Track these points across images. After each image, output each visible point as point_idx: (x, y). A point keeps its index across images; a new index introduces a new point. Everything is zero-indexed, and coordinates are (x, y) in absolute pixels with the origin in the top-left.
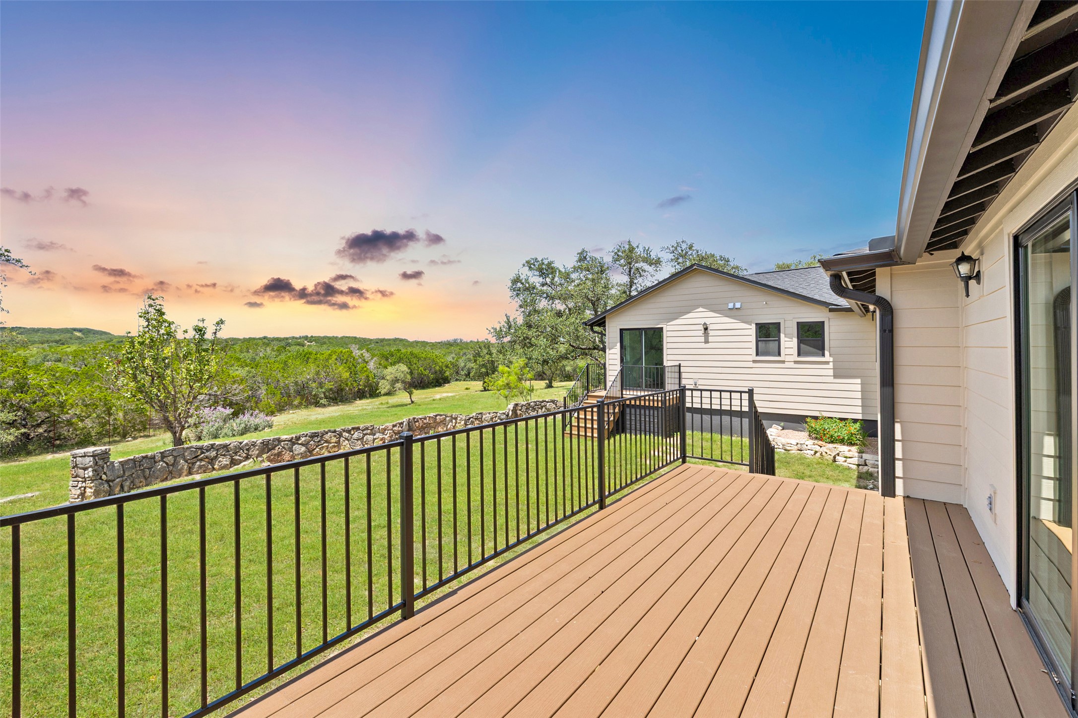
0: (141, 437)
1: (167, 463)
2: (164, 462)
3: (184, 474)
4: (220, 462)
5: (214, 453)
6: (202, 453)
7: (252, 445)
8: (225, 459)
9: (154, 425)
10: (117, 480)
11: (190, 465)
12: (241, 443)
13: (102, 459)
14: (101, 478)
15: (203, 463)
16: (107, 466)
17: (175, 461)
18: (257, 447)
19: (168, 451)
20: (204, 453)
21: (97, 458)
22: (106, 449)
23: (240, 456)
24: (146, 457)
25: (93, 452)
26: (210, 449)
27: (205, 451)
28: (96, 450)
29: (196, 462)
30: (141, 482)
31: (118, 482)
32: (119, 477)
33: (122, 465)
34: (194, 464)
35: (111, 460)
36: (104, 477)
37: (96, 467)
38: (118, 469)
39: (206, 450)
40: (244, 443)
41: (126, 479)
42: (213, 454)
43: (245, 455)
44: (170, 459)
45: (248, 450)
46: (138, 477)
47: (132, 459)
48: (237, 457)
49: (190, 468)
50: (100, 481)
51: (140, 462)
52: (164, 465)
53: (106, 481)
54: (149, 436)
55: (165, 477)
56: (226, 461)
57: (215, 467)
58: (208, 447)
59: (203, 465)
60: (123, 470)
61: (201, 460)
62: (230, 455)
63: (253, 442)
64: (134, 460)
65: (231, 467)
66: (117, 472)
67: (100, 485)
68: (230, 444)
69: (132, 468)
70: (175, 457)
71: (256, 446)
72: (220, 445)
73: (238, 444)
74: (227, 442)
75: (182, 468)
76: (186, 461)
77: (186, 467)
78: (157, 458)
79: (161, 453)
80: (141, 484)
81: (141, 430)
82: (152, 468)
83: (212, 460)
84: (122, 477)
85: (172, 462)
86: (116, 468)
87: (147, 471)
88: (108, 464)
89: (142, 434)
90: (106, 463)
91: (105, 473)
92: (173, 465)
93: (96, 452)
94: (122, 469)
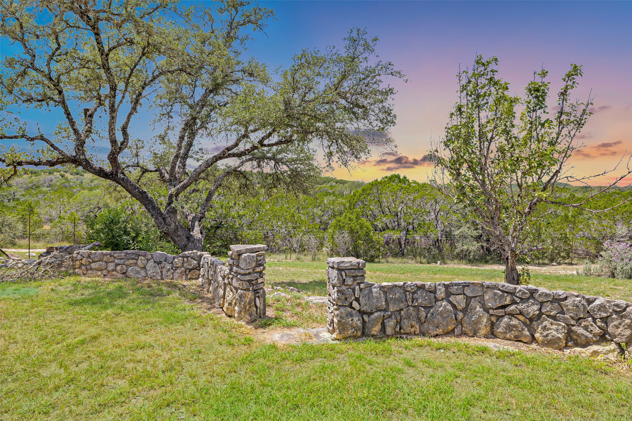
0: (566, 263)
1: (454, 306)
2: (450, 302)
3: (483, 332)
4: (545, 328)
5: (536, 307)
6: (514, 302)
7: (616, 312)
8: (554, 327)
9: (579, 254)
10: (376, 314)
11: (494, 319)
12: (590, 302)
13: (353, 277)
14: (351, 306)
15: (514, 322)
16: (361, 290)
17: (468, 305)
18: (628, 321)
19: (456, 285)
20: (516, 303)
21: (343, 273)
22: (358, 263)
23: (586, 328)
24: (422, 287)
25: (338, 263)
26: (528, 299)
27: (518, 301)
28: (343, 262)
29: (503, 316)
30: (412, 326)
31: (377, 318)
32: (381, 311)
33: (385, 293)
34: (499, 318)
35: (368, 280)
36: (355, 304)
37: (344, 288)
38: (377, 298)
39: (521, 299)
40: (597, 302)
41: (390, 317)
42: (533, 309)
43: (597, 330)
44: (460, 300)
45: (605, 320)
46: (408, 318)
47: (400, 287)
48: (580, 330)
49: (493, 324)
50: (349, 309)
51: (414, 293)
52: (449, 307)
53: (359, 311)
54: (571, 264)
55: (450, 328)
56: (557, 330)
57: (537, 335)
58: (524, 293)
59: (515, 326)
60: (386, 300)
61: (512, 315)
62: (565, 320)
63: (617, 306)
64: (403, 287)
65: (566, 346)
66: (375, 301)
67: (347, 316)
68: (566, 298)
69: (400, 300)
70: (468, 299)
71: (625, 317)
72: (547, 295)
73: (584, 302)
74: (561, 292)
75: (477, 322)
76: (487, 310)
77: (485, 320)
78: (438, 292)
79: (447, 287)
80: (412, 330)
81: (565, 257)
82: (431, 307)
83: (531, 320)
84: (385, 310)
85: (463, 305)
86: (374, 295)
87: (423, 313)
88: (362, 286)
89: (566, 261)
90: (359, 284)
91: (357, 300)
92: (465, 311)
93: (342, 265)
94: (383, 299)
